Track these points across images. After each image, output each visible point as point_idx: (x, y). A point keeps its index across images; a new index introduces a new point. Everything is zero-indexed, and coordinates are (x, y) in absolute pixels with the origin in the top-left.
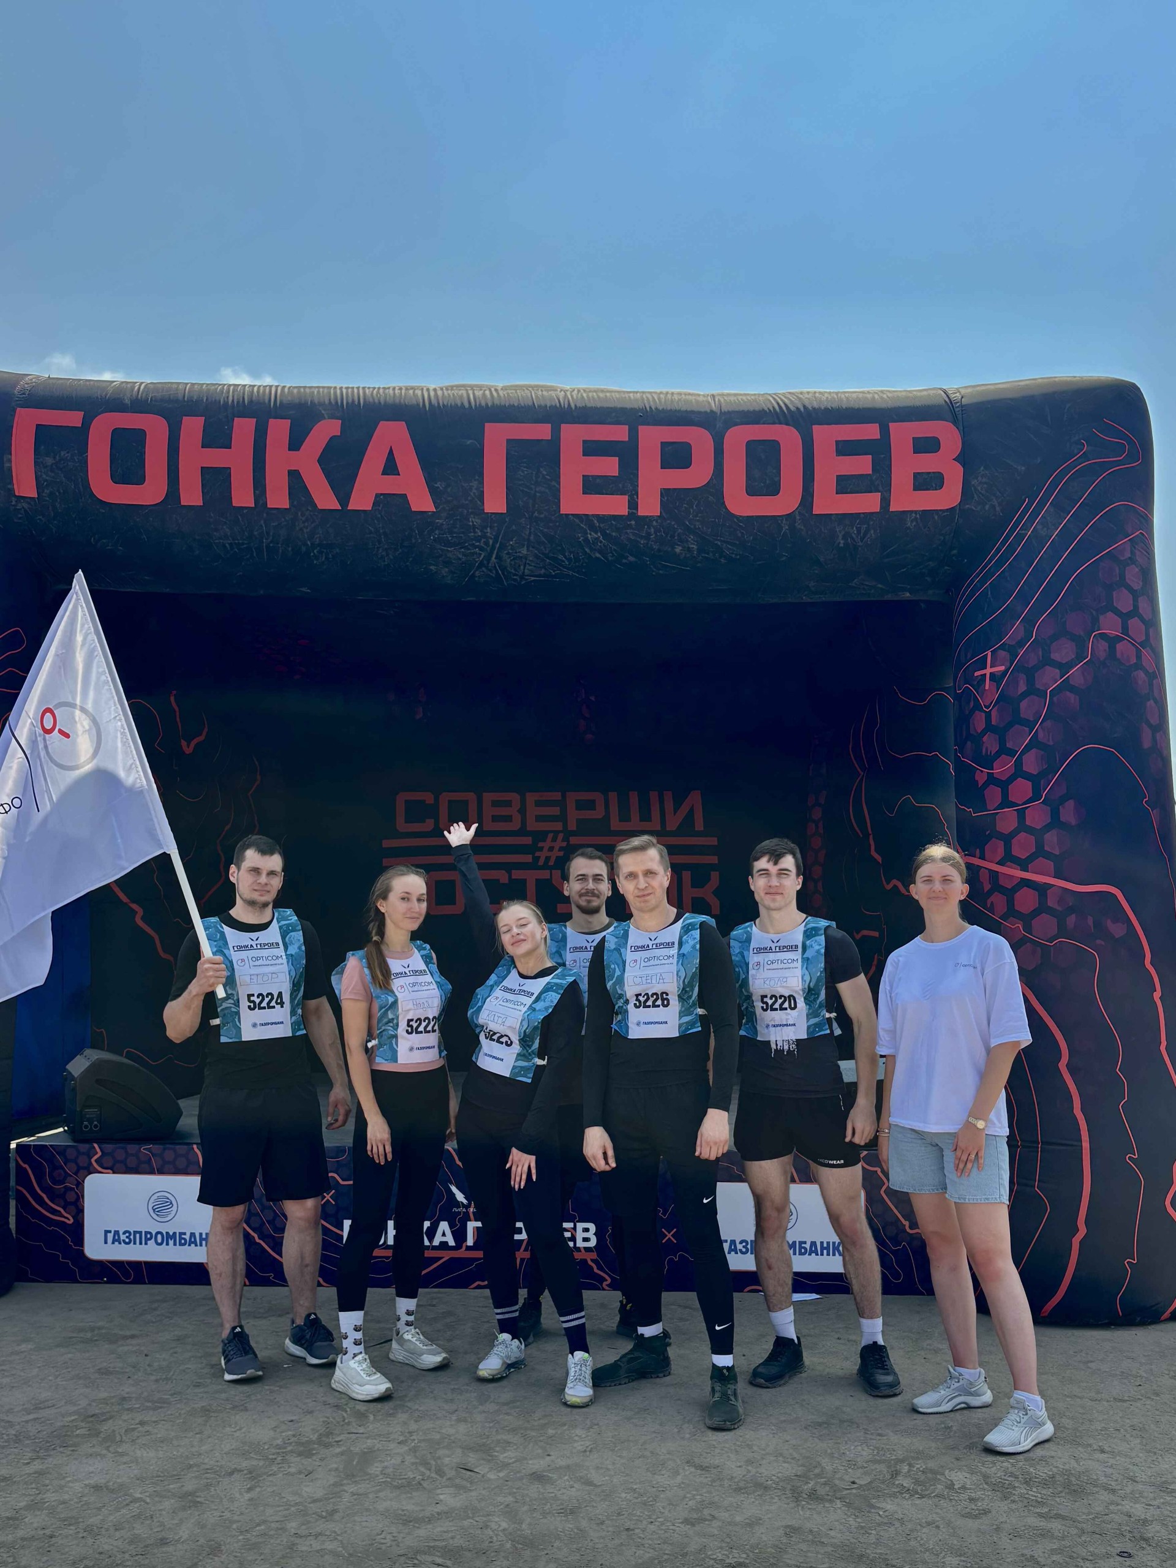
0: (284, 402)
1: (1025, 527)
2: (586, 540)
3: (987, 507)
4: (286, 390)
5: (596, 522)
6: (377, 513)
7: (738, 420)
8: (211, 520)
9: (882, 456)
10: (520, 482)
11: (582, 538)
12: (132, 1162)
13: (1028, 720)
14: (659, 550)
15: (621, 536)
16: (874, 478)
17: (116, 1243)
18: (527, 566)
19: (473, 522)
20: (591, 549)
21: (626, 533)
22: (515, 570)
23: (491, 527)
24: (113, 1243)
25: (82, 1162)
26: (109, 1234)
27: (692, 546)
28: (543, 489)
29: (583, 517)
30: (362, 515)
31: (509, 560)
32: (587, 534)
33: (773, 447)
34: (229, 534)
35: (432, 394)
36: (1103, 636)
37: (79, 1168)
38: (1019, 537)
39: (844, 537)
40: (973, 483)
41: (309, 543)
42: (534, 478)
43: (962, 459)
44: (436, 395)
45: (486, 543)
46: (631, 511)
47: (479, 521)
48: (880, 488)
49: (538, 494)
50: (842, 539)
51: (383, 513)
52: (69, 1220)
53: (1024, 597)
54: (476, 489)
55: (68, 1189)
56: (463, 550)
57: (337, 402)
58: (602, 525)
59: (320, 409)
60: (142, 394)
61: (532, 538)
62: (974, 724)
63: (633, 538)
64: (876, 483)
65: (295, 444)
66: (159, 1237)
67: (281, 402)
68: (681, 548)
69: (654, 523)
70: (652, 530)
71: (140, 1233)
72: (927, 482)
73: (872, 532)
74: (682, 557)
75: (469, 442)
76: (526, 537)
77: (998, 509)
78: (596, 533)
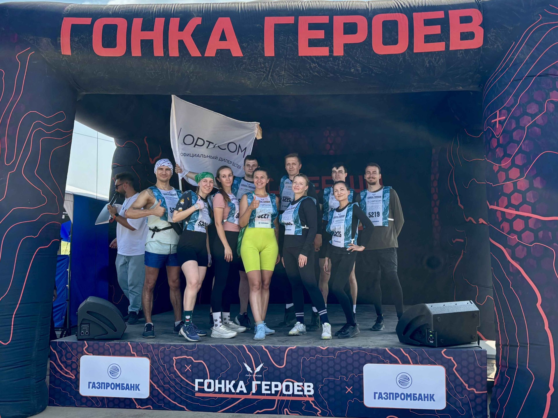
0: (178, 11)
1: (514, 55)
2: (310, 67)
3: (495, 46)
4: (179, 6)
5: (314, 59)
6: (218, 58)
7: (379, 12)
8: (145, 62)
9: (446, 25)
10: (281, 43)
11: (308, 66)
12: (101, 350)
13: (518, 141)
14: (344, 71)
15: (326, 65)
16: (442, 35)
17: (94, 388)
18: (285, 79)
19: (260, 60)
20: (313, 71)
21: (329, 64)
22: (280, 81)
23: (268, 63)
24: (92, 388)
25: (79, 350)
26: (90, 384)
27: (359, 68)
28: (290, 45)
29: (309, 57)
30: (211, 59)
31: (276, 77)
32: (311, 64)
33: (395, 23)
34: (153, 68)
35: (243, 5)
36: (552, 102)
37: (78, 353)
38: (511, 59)
39: (429, 63)
40: (488, 36)
41: (188, 71)
42: (286, 40)
43: (483, 25)
44: (245, 6)
45: (266, 70)
46: (330, 54)
47: (262, 60)
48: (445, 40)
49: (288, 48)
50: (428, 63)
51: (220, 58)
52: (73, 376)
53: (513, 86)
54: (261, 46)
55: (73, 362)
56: (256, 73)
57: (200, 10)
58: (317, 61)
59: (193, 13)
60: (117, 9)
61: (286, 67)
62: (492, 144)
63: (331, 65)
64: (443, 38)
65: (181, 28)
66: (113, 385)
67: (176, 10)
68: (353, 70)
69: (341, 59)
70: (340, 62)
71: (104, 383)
72: (466, 36)
73: (442, 60)
74: (354, 73)
75: (258, 25)
76: (284, 66)
77: (501, 47)
78: (315, 64)
